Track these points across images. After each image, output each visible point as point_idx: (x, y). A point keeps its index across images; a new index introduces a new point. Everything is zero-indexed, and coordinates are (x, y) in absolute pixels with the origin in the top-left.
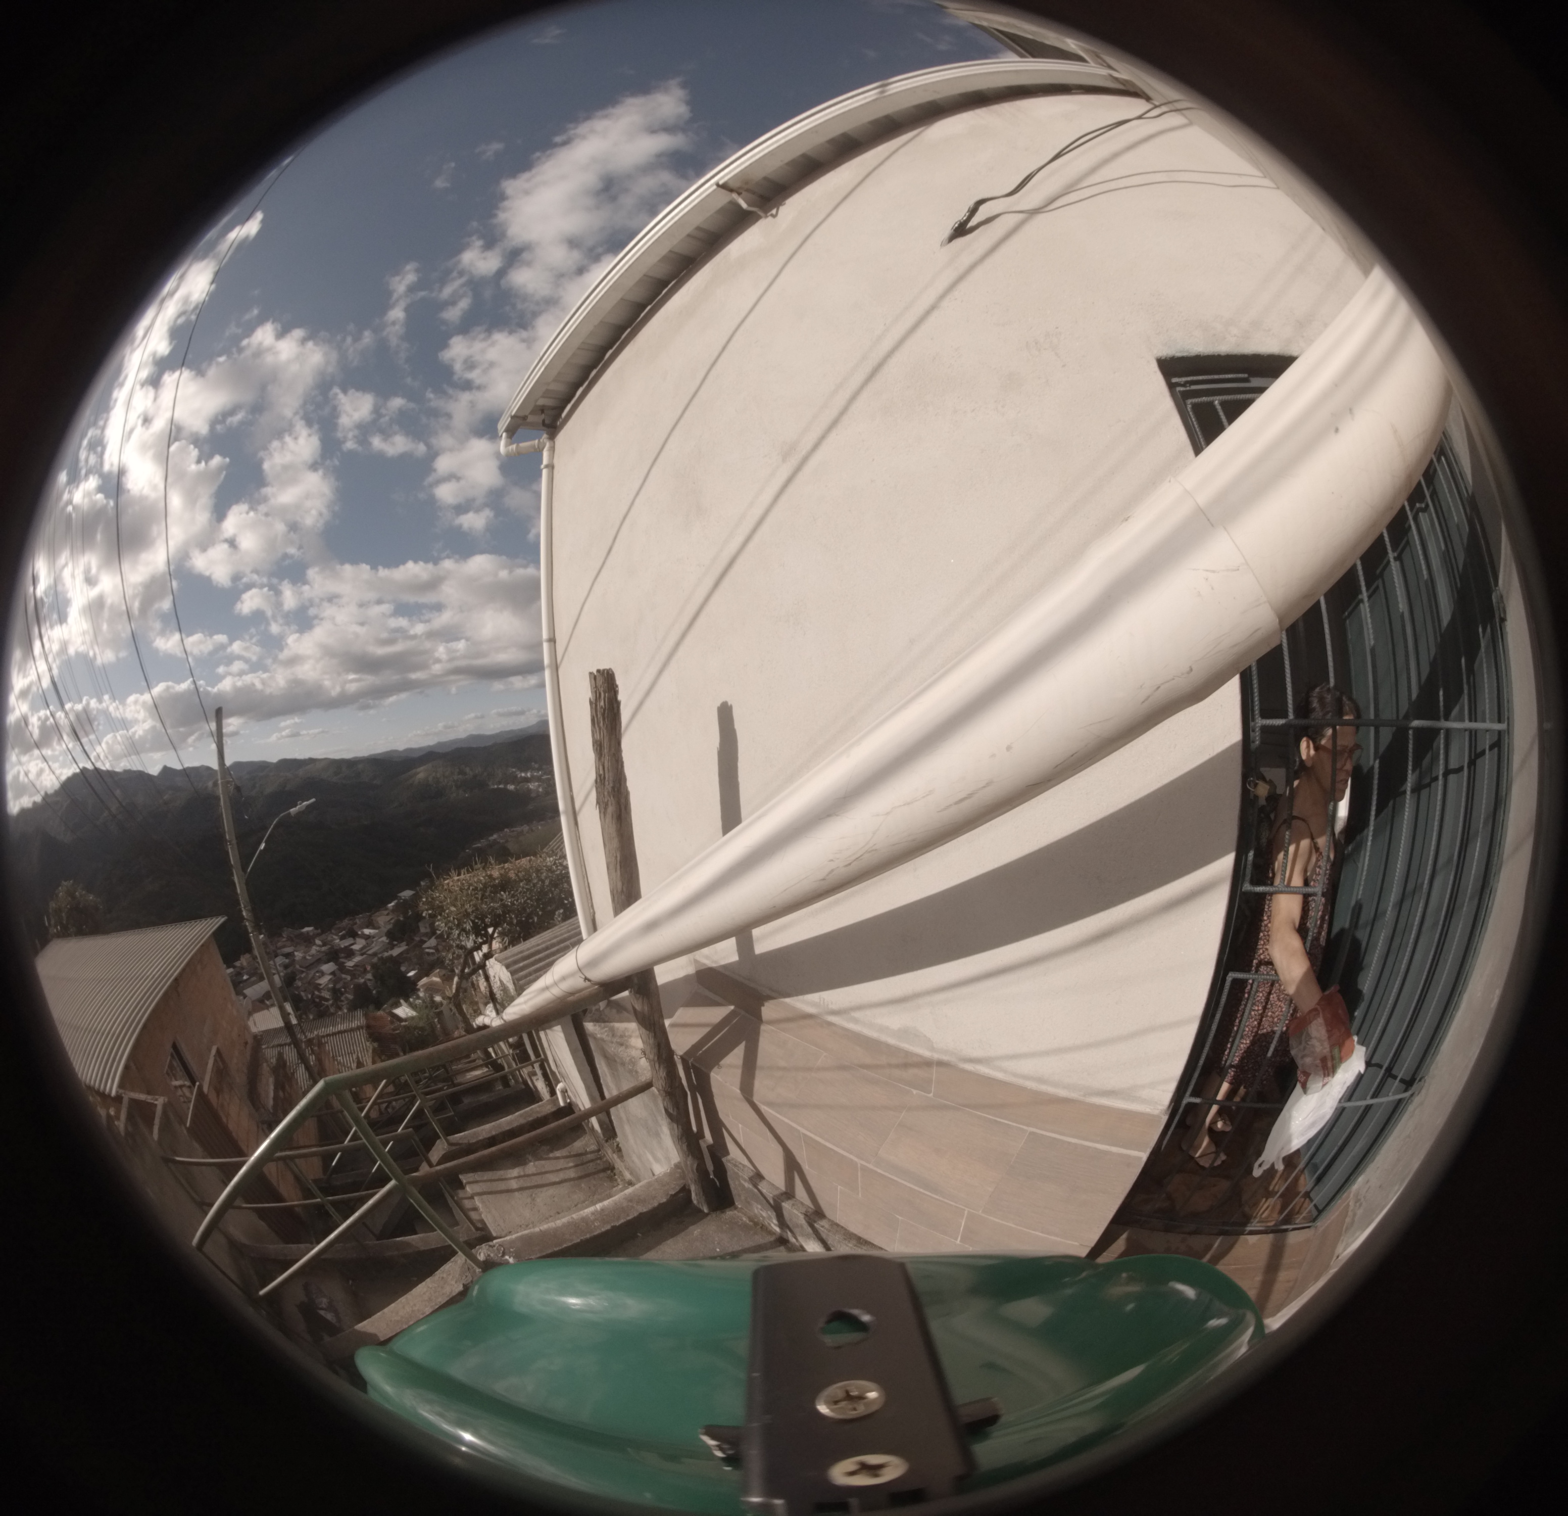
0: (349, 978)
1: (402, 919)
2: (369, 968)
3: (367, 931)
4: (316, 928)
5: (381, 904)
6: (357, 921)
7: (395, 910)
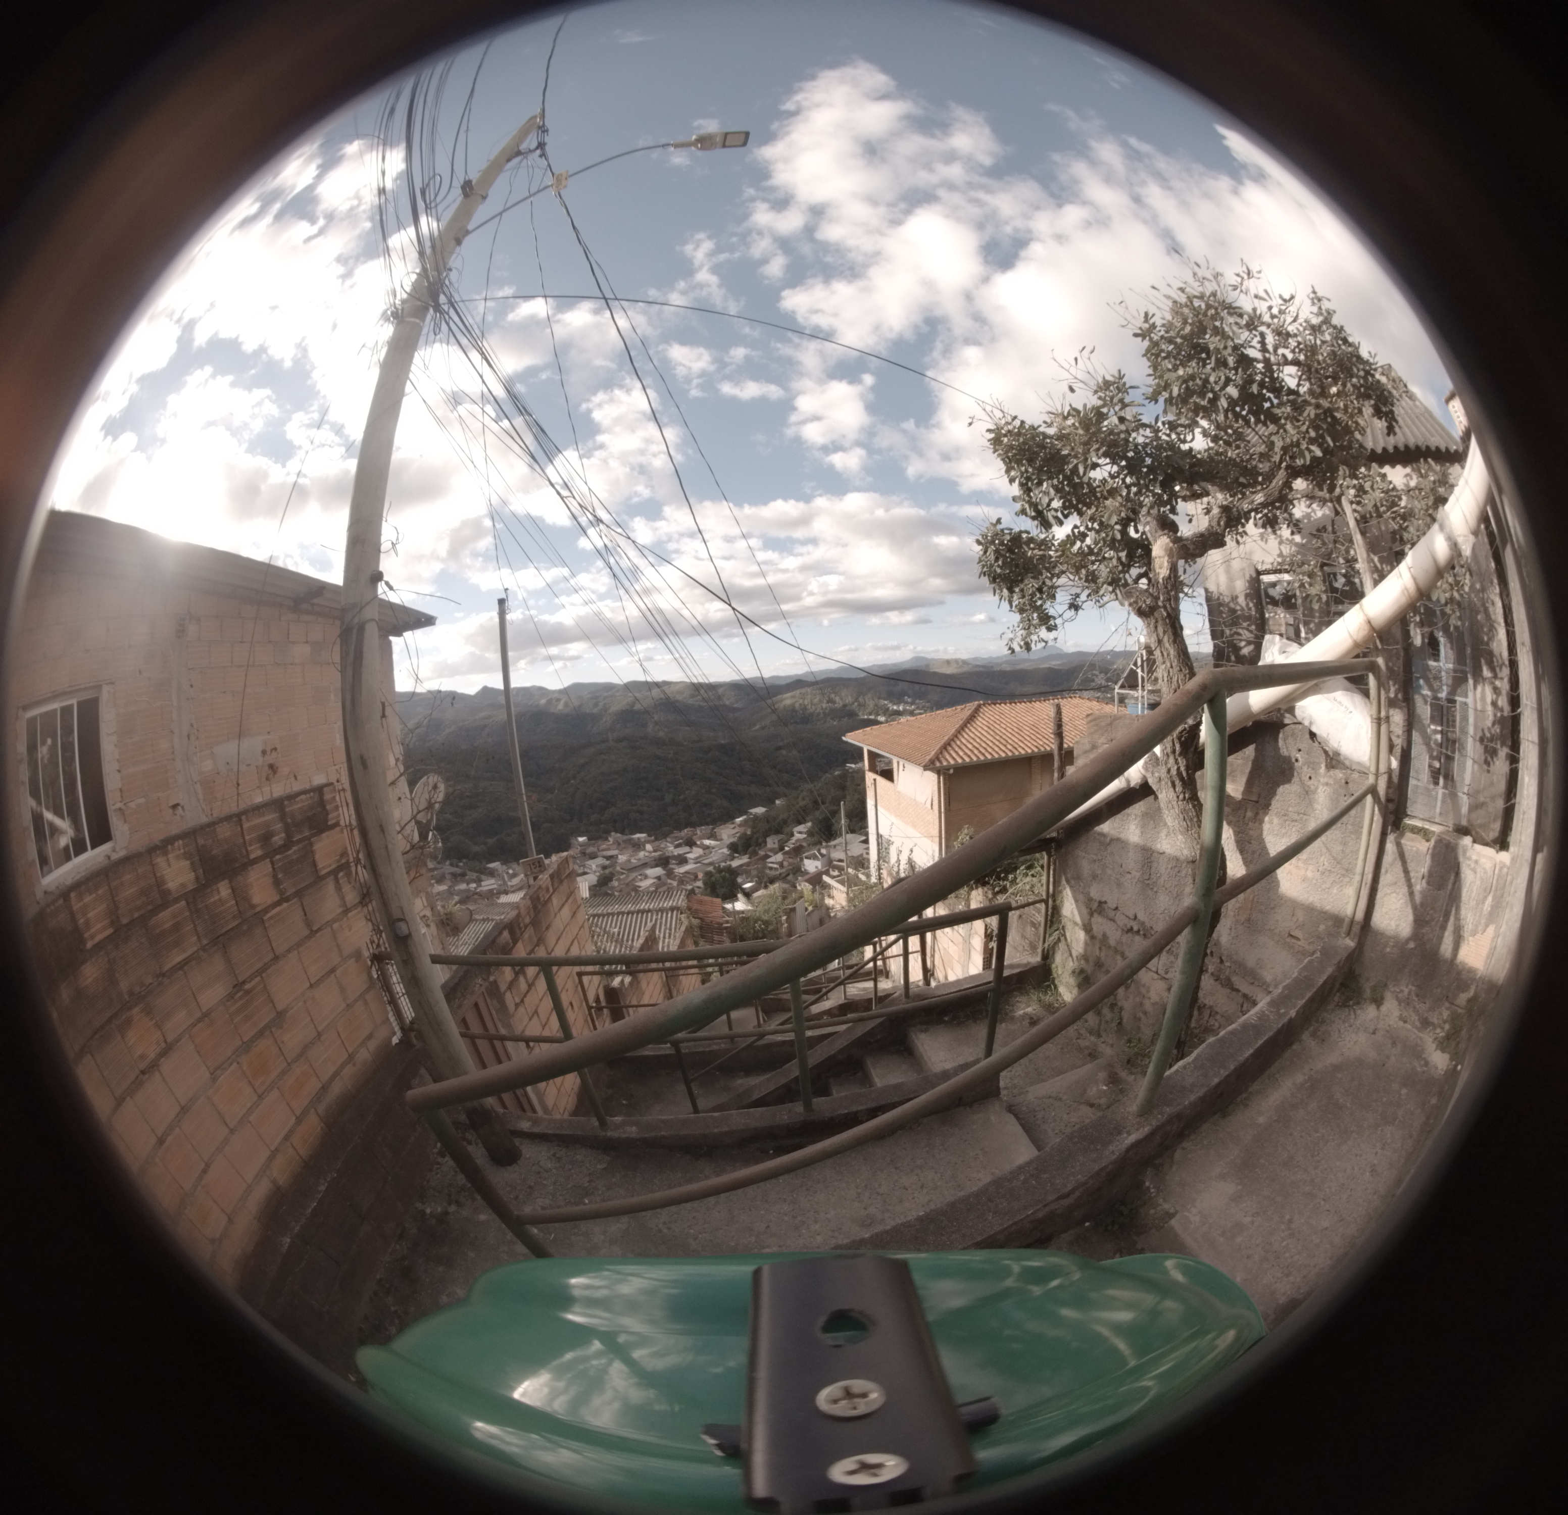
0: (675, 884)
1: (749, 832)
2: (700, 875)
3: (707, 842)
4: (649, 835)
5: (727, 817)
6: (698, 832)
7: (740, 825)
